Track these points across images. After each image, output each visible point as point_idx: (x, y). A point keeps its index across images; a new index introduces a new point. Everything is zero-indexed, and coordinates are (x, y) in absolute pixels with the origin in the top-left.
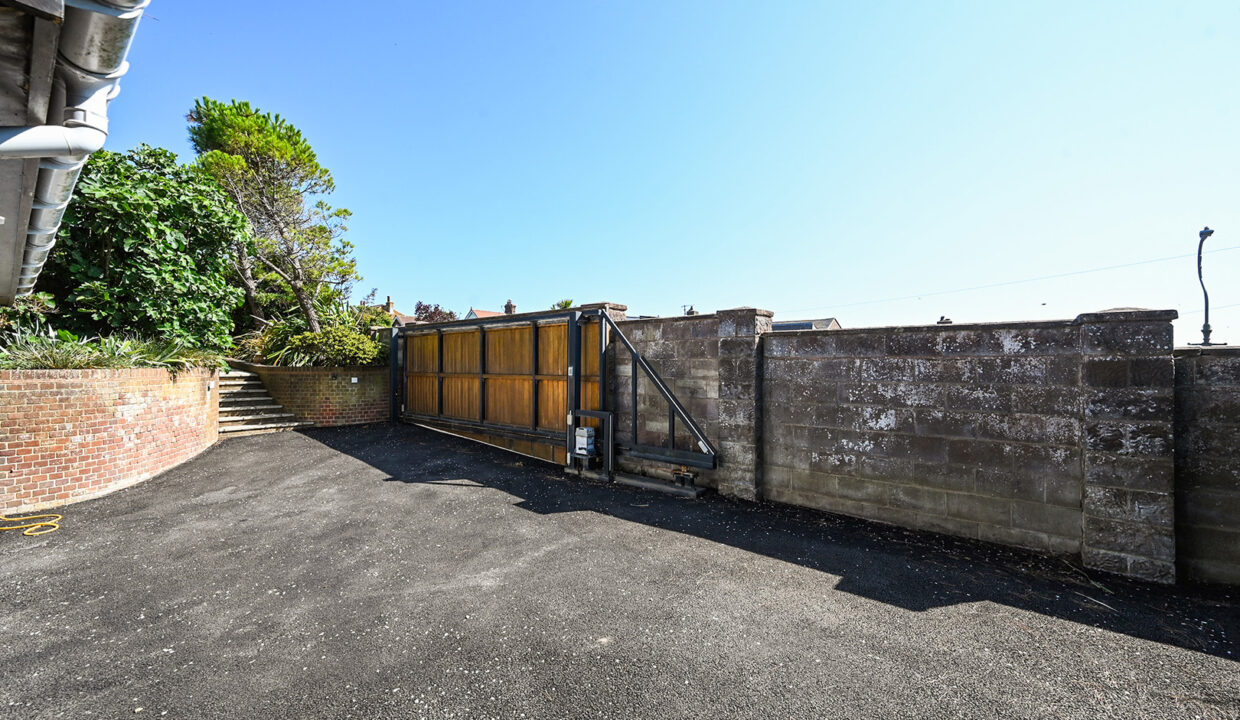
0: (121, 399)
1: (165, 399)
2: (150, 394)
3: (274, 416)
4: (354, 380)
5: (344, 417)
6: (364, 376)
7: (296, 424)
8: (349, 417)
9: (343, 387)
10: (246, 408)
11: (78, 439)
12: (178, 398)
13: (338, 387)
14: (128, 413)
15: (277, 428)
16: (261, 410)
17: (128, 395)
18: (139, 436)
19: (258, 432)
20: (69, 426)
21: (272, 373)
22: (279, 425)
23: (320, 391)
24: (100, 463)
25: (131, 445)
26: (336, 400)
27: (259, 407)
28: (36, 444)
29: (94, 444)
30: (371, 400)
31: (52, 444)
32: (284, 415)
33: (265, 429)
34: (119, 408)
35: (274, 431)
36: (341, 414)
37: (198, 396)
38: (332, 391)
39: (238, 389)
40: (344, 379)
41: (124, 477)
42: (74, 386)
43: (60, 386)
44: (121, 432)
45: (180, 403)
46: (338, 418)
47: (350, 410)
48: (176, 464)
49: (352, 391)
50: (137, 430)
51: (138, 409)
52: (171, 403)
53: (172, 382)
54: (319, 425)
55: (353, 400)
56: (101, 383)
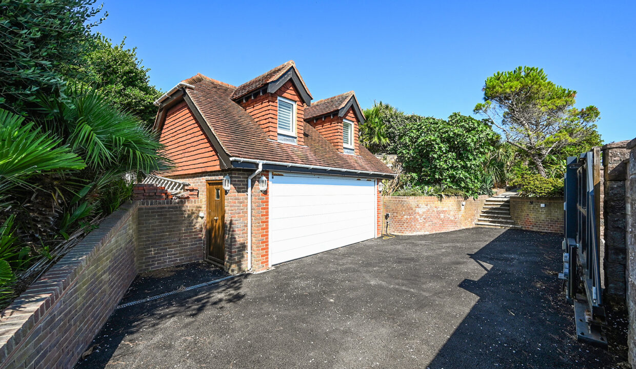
0: (418, 206)
1: (436, 207)
2: (429, 205)
3: (503, 220)
4: (542, 205)
5: (537, 227)
6: (550, 203)
7: (511, 226)
8: (540, 227)
9: (537, 209)
10: (493, 215)
11: (405, 217)
12: (443, 208)
13: (533, 209)
14: (420, 211)
15: (501, 226)
16: (500, 217)
17: (420, 205)
18: (425, 219)
19: (492, 227)
20: (404, 213)
21: (514, 200)
22: (502, 225)
23: (524, 210)
24: (411, 225)
25: (421, 221)
26: (532, 217)
27: (499, 216)
28: (397, 216)
29: (410, 219)
30: (555, 219)
31: (400, 217)
32: (508, 221)
33: (495, 226)
34: (417, 209)
35: (500, 227)
36: (536, 224)
37: (455, 207)
38: (531, 210)
39: (499, 206)
40: (537, 205)
41: (419, 231)
42: (405, 201)
43: (402, 201)
44: (418, 217)
45: (444, 209)
46: (534, 226)
47: (540, 223)
48: (442, 232)
49: (542, 211)
50: (424, 216)
51: (424, 210)
52: (439, 209)
53: (439, 202)
54: (524, 229)
55: (543, 217)
56: (412, 200)
